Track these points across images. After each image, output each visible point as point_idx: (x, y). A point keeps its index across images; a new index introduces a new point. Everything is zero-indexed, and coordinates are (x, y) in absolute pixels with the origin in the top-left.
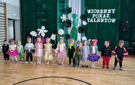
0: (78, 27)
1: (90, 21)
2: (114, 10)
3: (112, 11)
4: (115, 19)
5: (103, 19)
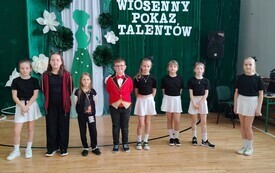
0: (92, 48)
1: (125, 31)
2: (186, 5)
3: (181, 7)
4: (190, 28)
5: (161, 27)
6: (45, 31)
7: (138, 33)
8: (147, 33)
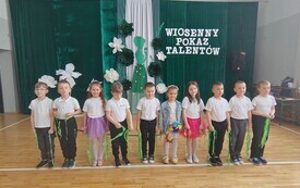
1: (171, 51)
2: (216, 31)
3: (212, 33)
4: (219, 49)
5: (198, 48)
6: (114, 51)
7: (181, 53)
8: (187, 53)
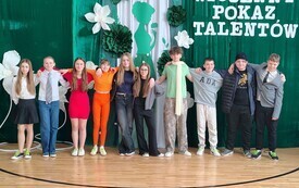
4: (296, 26)
5: (254, 24)
6: (96, 30)
7: (221, 33)
8: (233, 34)
